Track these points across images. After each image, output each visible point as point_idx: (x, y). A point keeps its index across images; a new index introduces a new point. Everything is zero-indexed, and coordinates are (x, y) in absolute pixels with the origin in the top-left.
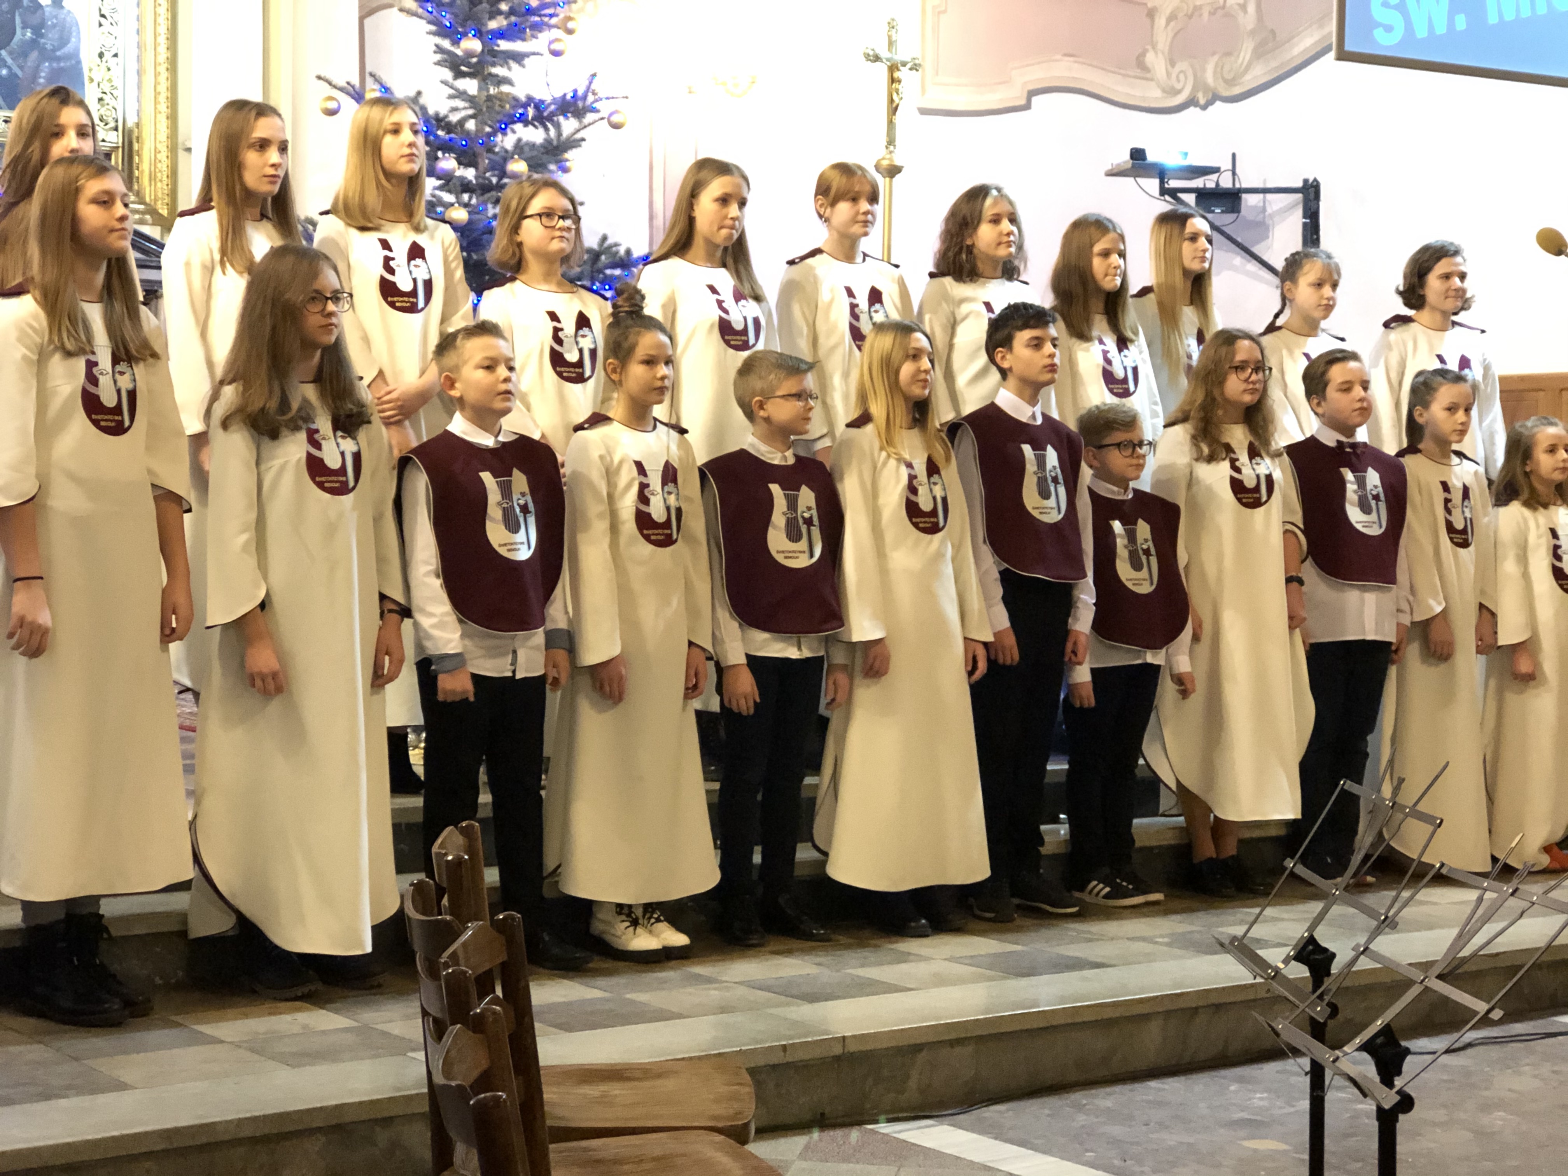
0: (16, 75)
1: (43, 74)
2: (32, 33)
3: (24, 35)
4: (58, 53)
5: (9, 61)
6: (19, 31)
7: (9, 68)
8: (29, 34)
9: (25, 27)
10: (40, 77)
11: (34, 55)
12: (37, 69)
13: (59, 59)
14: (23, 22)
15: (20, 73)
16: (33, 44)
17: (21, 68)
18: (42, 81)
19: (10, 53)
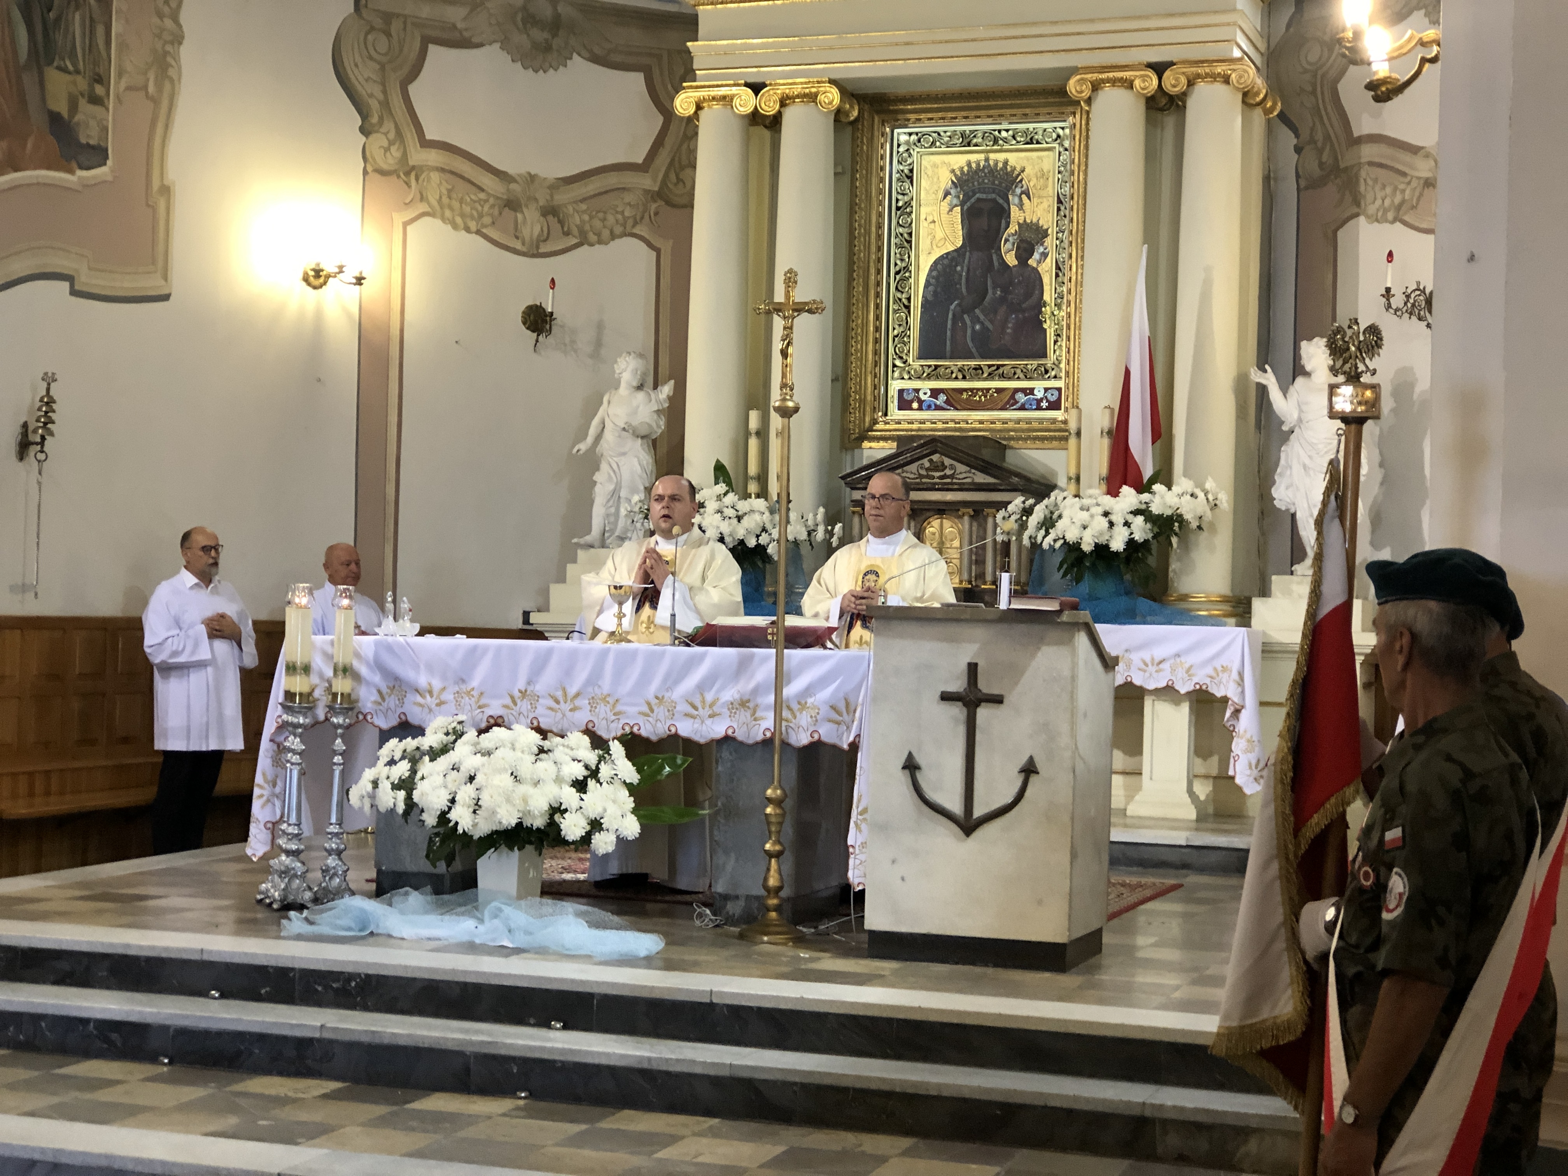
0: (988, 329)
1: (1010, 325)
2: (1001, 292)
3: (994, 293)
4: (1024, 306)
5: (982, 317)
6: (990, 291)
7: (982, 324)
8: (999, 293)
9: (994, 288)
10: (1008, 328)
11: (1003, 310)
12: (1006, 321)
13: (1023, 311)
14: (993, 282)
15: (990, 327)
16: (1003, 300)
17: (991, 321)
18: (1009, 331)
19: (982, 311)
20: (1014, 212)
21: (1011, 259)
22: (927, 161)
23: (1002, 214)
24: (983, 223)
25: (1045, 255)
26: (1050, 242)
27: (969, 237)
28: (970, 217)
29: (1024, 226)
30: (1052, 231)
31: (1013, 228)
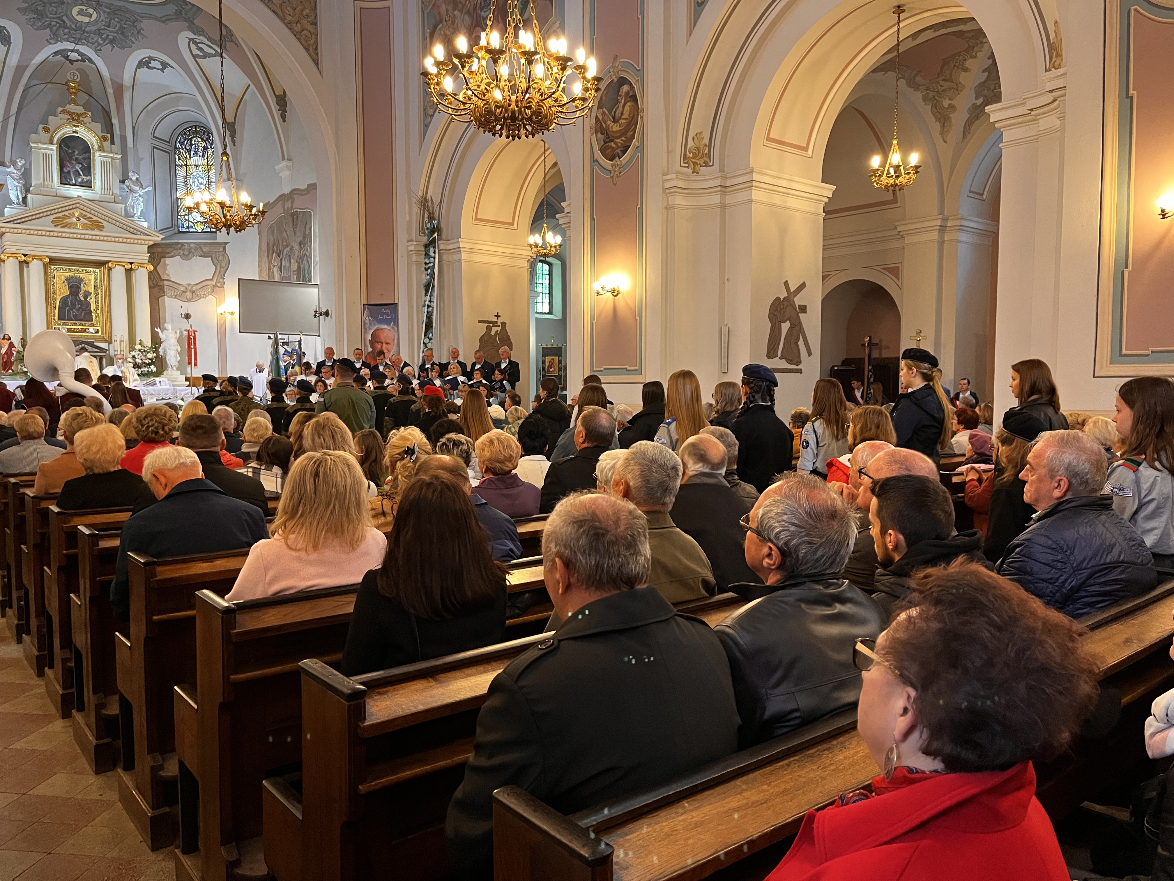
20: (82, 288)
21: (82, 299)
22: (58, 274)
23: (79, 288)
24: (74, 289)
25: (91, 298)
26: (93, 295)
27: (71, 292)
28: (70, 288)
29: (85, 291)
30: (93, 293)
31: (82, 291)
